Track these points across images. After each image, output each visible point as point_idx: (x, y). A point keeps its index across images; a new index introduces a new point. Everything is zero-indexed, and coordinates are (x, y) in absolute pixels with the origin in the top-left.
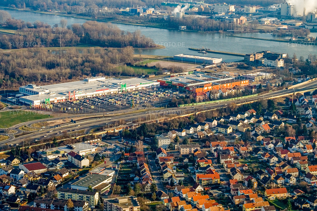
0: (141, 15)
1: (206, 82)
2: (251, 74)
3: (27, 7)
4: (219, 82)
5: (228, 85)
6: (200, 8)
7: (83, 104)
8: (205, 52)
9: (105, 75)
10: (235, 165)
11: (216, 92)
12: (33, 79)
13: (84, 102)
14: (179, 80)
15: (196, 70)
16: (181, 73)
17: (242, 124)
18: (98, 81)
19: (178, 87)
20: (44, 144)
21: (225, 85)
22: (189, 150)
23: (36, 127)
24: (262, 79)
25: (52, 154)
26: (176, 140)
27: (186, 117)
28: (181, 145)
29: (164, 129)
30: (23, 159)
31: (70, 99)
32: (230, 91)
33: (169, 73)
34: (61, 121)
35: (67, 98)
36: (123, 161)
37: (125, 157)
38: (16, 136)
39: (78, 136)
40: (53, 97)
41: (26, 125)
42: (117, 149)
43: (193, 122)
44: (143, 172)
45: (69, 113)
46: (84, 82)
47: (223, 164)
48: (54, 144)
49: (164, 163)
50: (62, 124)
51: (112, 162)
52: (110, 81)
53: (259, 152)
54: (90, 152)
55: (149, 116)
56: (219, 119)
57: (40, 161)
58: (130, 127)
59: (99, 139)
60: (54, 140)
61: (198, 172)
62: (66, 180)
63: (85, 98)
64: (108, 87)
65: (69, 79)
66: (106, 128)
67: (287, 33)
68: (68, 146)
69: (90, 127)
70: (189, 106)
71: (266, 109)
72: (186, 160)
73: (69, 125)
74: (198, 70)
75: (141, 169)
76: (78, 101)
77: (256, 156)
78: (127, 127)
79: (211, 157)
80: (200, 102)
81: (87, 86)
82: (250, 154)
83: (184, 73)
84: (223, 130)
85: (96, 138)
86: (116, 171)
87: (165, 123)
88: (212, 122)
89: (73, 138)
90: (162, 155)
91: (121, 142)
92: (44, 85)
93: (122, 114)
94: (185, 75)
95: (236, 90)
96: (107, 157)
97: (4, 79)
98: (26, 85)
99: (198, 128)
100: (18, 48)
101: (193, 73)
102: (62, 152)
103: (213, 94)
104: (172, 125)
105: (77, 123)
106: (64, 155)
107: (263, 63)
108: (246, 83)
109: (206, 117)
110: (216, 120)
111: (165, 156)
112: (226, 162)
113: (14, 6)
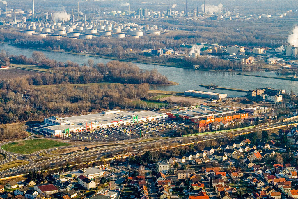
0: (161, 55)
1: (210, 115)
2: (252, 108)
3: (61, 48)
4: (221, 115)
5: (230, 117)
6: (214, 50)
7: (98, 134)
8: (213, 88)
9: (121, 108)
10: (225, 188)
11: (217, 124)
12: (57, 111)
13: (99, 132)
14: (186, 113)
15: (203, 104)
16: (189, 107)
17: (236, 152)
18: (114, 113)
19: (184, 119)
20: (58, 168)
21: (226, 118)
22: (185, 174)
23: (55, 153)
24: (261, 112)
25: (64, 177)
26: (175, 166)
27: (187, 145)
28: (178, 170)
29: (167, 156)
30: (38, 182)
31: (87, 129)
32: (230, 123)
33: (178, 107)
34: (77, 149)
35: (85, 128)
36: (126, 184)
37: (129, 180)
38: (36, 161)
39: (89, 161)
40: (72, 127)
41: (46, 152)
42: (123, 173)
43: (193, 151)
44: (142, 194)
45: (85, 141)
46: (102, 114)
47: (215, 187)
48: (68, 168)
49: (162, 186)
50: (78, 151)
51: (117, 185)
52: (124, 114)
53: (248, 178)
54: (98, 176)
55: (154, 145)
56: (216, 148)
57: (53, 183)
58: (136, 154)
59: (108, 165)
60: (68, 165)
61: (191, 195)
63: (101, 129)
64: (122, 118)
65: (89, 111)
66: (115, 155)
67: (290, 72)
68: (80, 170)
69: (101, 154)
70: (192, 136)
71: (260, 140)
72: (182, 184)
73: (83, 152)
74: (205, 104)
75: (141, 191)
76: (94, 131)
77: (246, 181)
78: (133, 154)
79: (205, 182)
80: (202, 132)
81: (104, 117)
82: (240, 179)
83: (191, 107)
84: (219, 158)
85: (105, 163)
86: (119, 193)
87: (168, 151)
88: (210, 150)
89: (85, 163)
90: (161, 179)
91: (127, 167)
92: (67, 117)
93: (131, 143)
94: (193, 108)
95: (235, 122)
96: (113, 180)
97: (31, 112)
98: (50, 117)
99: (196, 155)
100: (49, 85)
101: (200, 107)
102: (73, 176)
103: (214, 126)
104: (174, 152)
105: (90, 151)
106: (75, 178)
107: (264, 98)
108: (246, 116)
109: (205, 146)
110: (214, 148)
111: (164, 180)
112: (217, 186)
113: (50, 48)
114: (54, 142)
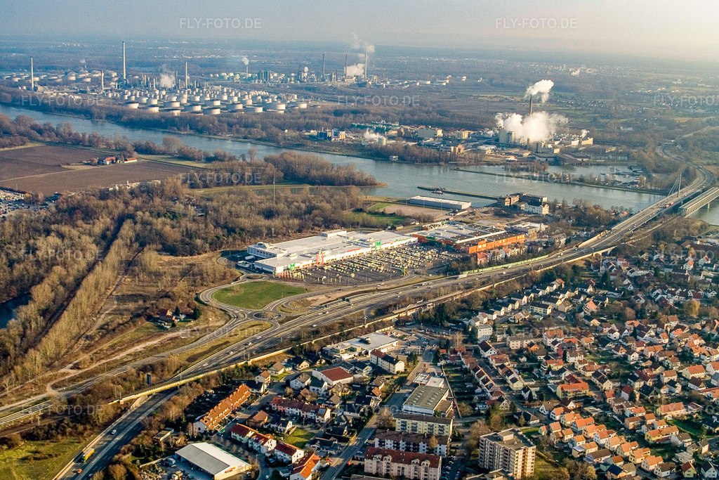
0: (334, 140)
1: (476, 238)
2: (523, 226)
3: (191, 129)
4: (491, 238)
6: (399, 131)
7: (337, 271)
8: (441, 192)
10: (594, 366)
11: (498, 253)
13: (337, 268)
14: (440, 234)
15: (448, 218)
18: (340, 236)
19: (444, 244)
21: (502, 242)
22: (519, 343)
24: (536, 232)
25: (346, 353)
30: (312, 361)
31: (317, 263)
32: (513, 251)
33: (418, 224)
34: (325, 298)
35: (314, 262)
37: (441, 354)
38: (281, 323)
40: (296, 261)
41: (283, 304)
42: (423, 342)
43: (495, 299)
46: (322, 238)
47: (574, 363)
48: (342, 336)
49: (503, 365)
50: (329, 302)
51: (429, 363)
52: (354, 236)
53: (608, 345)
54: (393, 347)
56: (528, 295)
57: (335, 364)
59: (392, 327)
61: (551, 378)
62: (387, 395)
63: (335, 262)
64: (357, 245)
66: (393, 309)
69: (367, 307)
72: (524, 359)
73: (340, 304)
74: (451, 218)
75: (479, 376)
76: (329, 266)
77: (605, 349)
81: (329, 243)
82: (596, 347)
83: (436, 223)
84: (541, 311)
86: (444, 378)
87: (463, 301)
88: (521, 299)
89: (361, 326)
90: (491, 352)
91: (420, 330)
93: (396, 286)
94: (440, 226)
95: (519, 249)
98: (254, 243)
99: (508, 307)
101: (447, 223)
102: (359, 350)
103: (495, 256)
106: (361, 353)
107: (523, 209)
108: (524, 238)
109: (510, 292)
111: (494, 353)
112: (580, 362)
114: (283, 286)
